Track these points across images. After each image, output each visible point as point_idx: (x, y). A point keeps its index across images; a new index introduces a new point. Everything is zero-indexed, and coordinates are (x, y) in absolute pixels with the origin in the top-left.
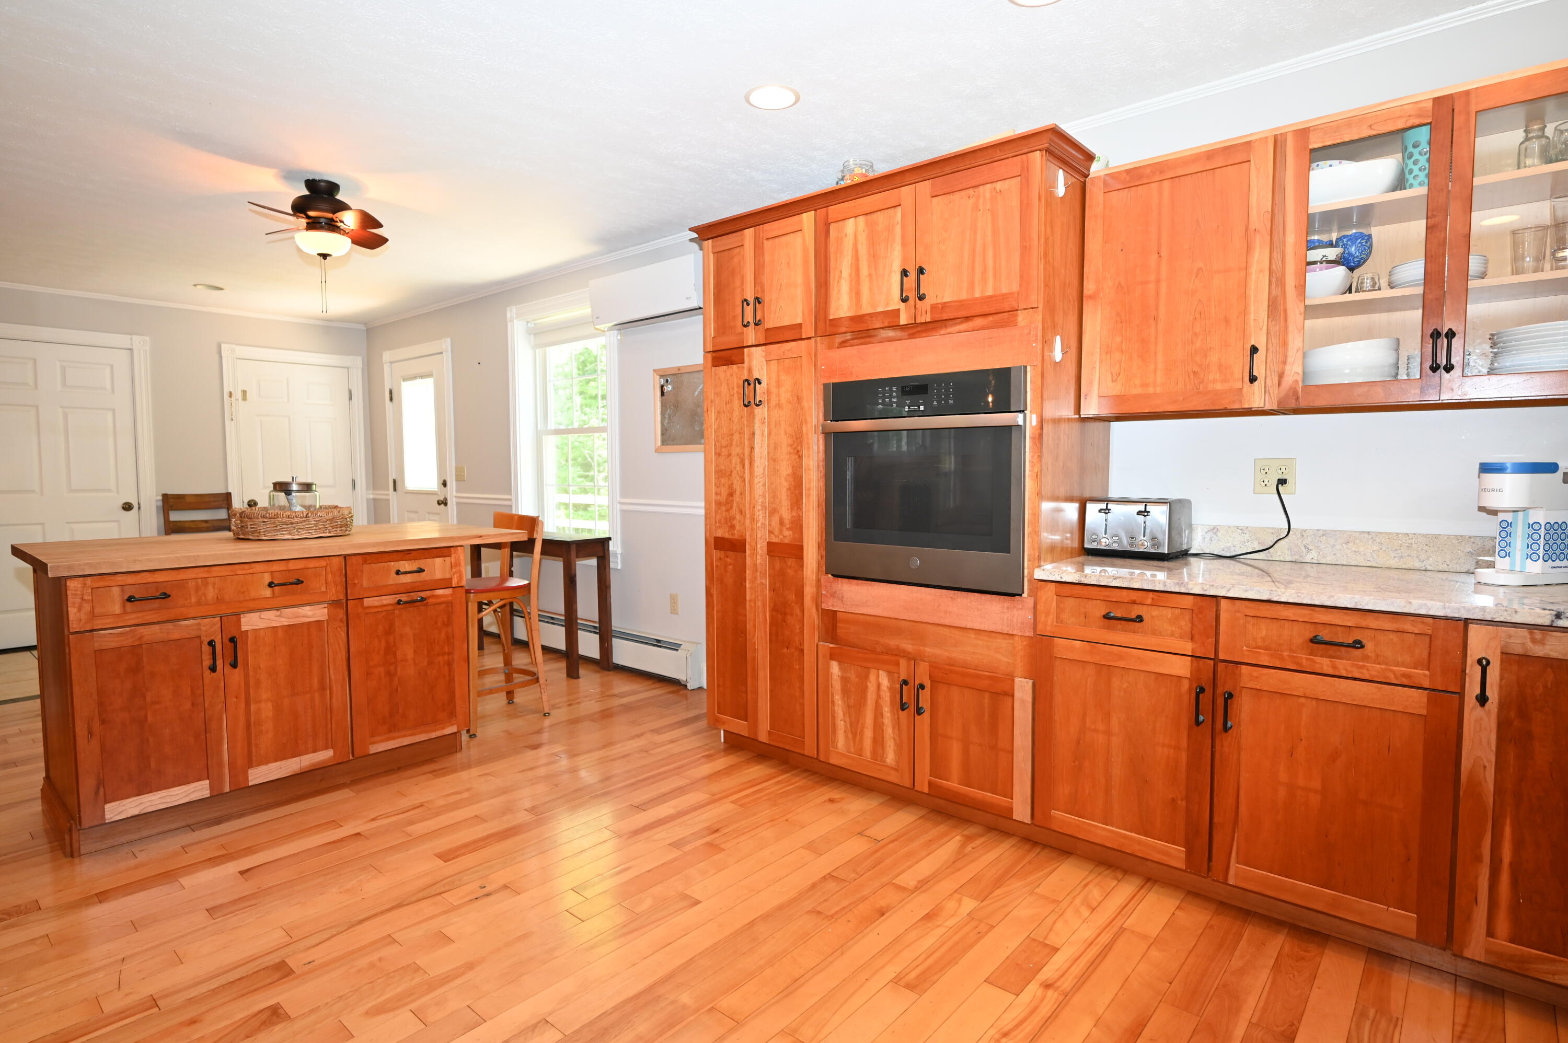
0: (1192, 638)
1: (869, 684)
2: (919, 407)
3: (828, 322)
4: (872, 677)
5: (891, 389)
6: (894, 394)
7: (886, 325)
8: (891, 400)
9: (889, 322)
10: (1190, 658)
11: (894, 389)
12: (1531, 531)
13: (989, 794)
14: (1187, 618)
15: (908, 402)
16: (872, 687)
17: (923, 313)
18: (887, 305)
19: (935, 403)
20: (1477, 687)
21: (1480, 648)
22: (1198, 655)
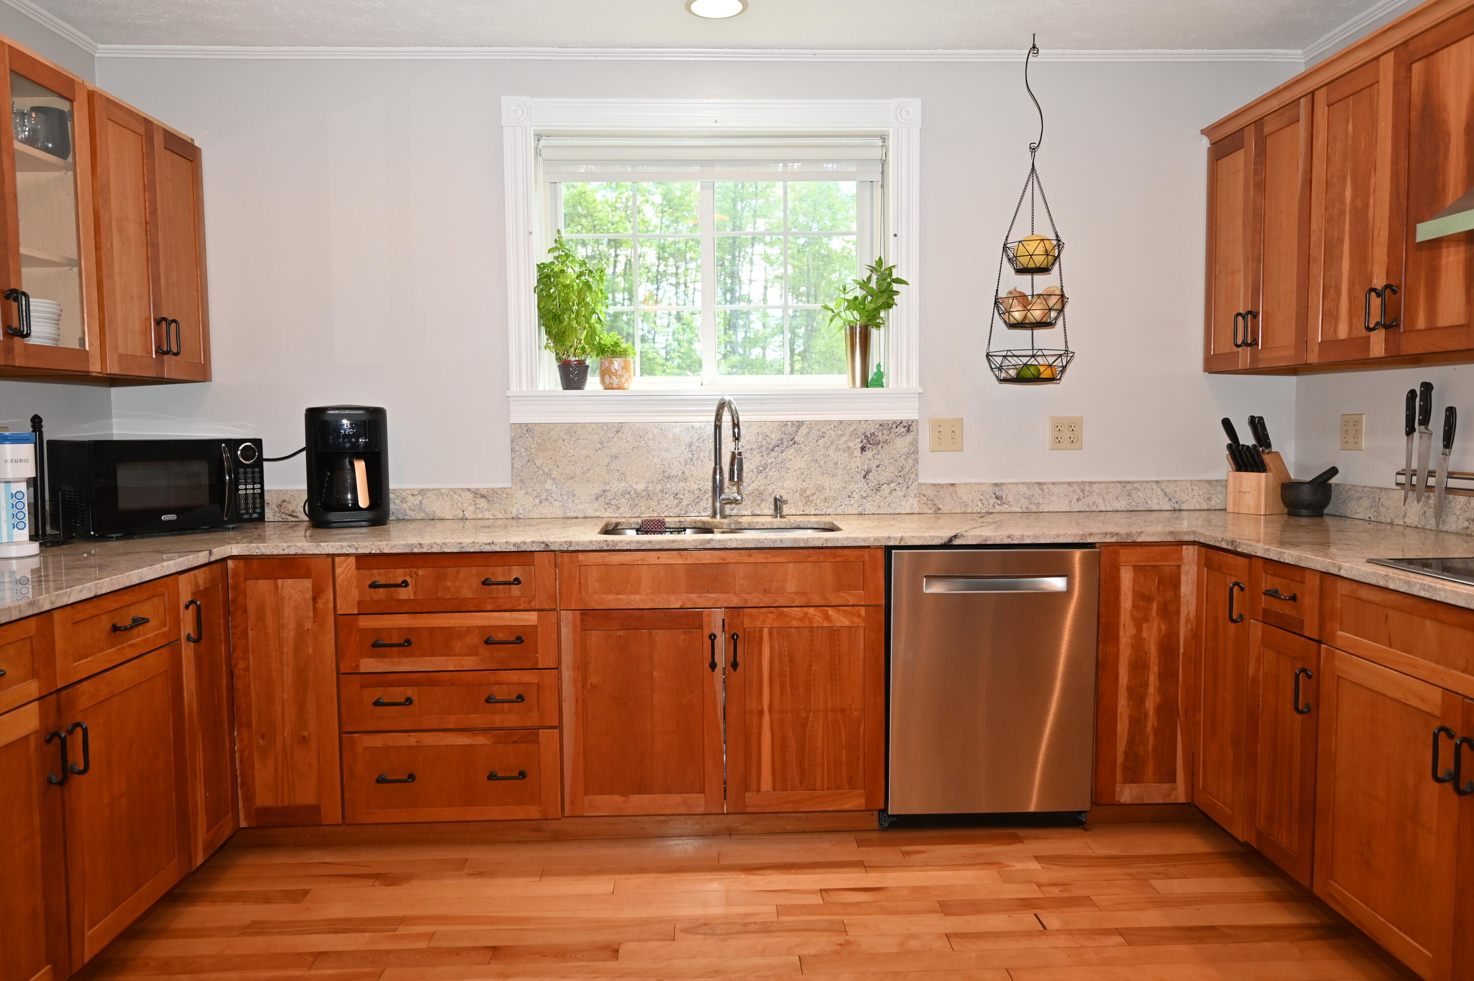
0: (36, 676)
10: (38, 702)
14: (30, 648)
20: (188, 627)
21: (185, 596)
22: (44, 694)
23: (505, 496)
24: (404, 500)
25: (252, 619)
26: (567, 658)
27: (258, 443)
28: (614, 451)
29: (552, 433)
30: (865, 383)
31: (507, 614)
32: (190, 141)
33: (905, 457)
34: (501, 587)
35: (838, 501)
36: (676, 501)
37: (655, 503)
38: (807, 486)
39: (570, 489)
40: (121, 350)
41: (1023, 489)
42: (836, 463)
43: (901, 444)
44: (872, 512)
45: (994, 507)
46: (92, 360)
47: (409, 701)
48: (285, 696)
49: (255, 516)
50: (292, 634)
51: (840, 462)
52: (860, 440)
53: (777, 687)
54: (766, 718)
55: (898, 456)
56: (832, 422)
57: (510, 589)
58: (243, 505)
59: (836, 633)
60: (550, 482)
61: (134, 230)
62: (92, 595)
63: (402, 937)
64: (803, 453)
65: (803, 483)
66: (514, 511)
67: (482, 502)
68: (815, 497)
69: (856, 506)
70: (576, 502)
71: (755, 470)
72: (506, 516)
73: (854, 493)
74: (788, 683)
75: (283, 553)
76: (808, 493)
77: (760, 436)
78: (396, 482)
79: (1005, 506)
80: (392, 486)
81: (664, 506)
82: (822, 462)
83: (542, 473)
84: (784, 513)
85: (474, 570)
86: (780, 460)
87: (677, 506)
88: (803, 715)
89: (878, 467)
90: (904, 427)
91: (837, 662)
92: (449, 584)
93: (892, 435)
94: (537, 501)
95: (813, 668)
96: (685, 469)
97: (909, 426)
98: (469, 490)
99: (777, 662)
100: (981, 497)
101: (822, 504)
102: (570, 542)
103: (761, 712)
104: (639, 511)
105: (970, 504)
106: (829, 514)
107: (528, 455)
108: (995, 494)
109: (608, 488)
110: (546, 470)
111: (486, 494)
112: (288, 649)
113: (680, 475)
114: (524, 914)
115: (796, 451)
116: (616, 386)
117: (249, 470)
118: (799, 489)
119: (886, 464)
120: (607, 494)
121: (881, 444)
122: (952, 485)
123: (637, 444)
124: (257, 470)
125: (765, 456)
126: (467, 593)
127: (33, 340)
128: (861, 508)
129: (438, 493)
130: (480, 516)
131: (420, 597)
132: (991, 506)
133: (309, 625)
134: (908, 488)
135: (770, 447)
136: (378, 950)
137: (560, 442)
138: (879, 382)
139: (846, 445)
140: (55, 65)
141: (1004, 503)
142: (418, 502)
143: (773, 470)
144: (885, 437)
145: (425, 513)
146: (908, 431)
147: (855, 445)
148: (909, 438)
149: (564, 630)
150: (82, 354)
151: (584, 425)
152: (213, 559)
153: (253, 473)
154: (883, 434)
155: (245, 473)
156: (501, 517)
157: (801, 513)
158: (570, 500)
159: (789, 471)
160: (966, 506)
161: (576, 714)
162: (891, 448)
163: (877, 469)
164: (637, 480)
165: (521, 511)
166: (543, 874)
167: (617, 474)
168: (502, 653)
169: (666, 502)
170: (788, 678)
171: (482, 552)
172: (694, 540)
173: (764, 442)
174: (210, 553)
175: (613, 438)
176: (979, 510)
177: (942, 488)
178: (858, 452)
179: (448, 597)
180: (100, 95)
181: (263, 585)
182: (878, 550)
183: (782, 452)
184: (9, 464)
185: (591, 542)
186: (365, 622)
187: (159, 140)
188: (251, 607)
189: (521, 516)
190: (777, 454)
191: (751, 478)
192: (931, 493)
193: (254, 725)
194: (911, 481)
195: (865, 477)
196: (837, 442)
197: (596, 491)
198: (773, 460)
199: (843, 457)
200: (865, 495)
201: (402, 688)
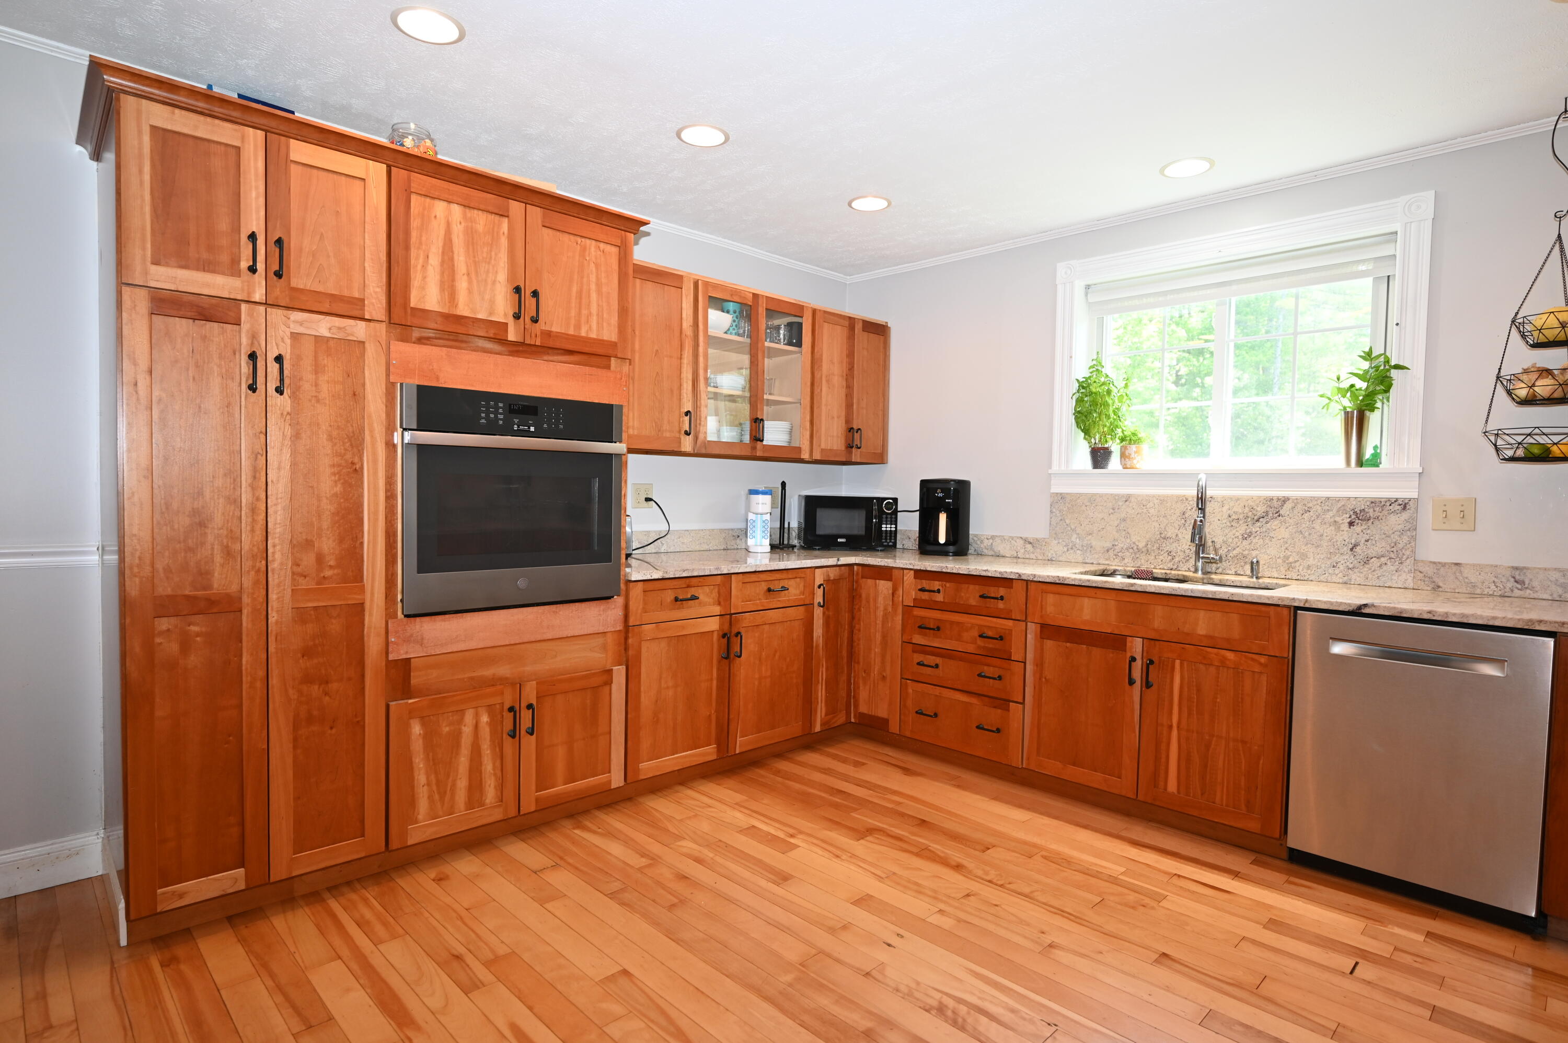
0: (719, 604)
1: (463, 728)
2: (529, 428)
3: (409, 311)
4: (469, 717)
5: (496, 404)
6: (501, 411)
7: (492, 335)
8: (496, 416)
9: (495, 334)
10: (718, 617)
11: (501, 405)
12: (764, 524)
13: (592, 779)
14: (716, 590)
15: (516, 421)
16: (467, 730)
17: (533, 335)
18: (491, 314)
19: (545, 426)
20: (819, 599)
21: (819, 580)
22: (722, 614)
23: (1044, 544)
24: (982, 542)
25: (864, 602)
26: (1030, 656)
27: (895, 500)
28: (1123, 515)
29: (1079, 501)
30: (1360, 463)
31: (995, 620)
32: (884, 324)
33: (1399, 533)
34: (992, 600)
35: (1322, 570)
36: (1170, 557)
37: (1153, 558)
38: (1290, 553)
39: (1089, 542)
40: (823, 446)
41: (1555, 576)
42: (1322, 535)
43: (1396, 521)
44: (1359, 583)
45: (1512, 591)
46: (803, 452)
47: (937, 666)
48: (876, 650)
49: (891, 544)
50: (882, 613)
51: (1325, 534)
52: (1348, 516)
53: (1185, 709)
54: (1175, 733)
55: (1391, 532)
56: (1319, 498)
57: (998, 602)
58: (884, 537)
59: (1241, 675)
60: (1075, 536)
61: (838, 381)
62: (753, 570)
63: (884, 799)
64: (1287, 525)
65: (1286, 551)
66: (1049, 555)
67: (1029, 547)
68: (1297, 564)
69: (1340, 575)
70: (1093, 552)
71: (1240, 537)
72: (1044, 558)
73: (1339, 564)
74: (1195, 709)
75: (878, 564)
76: (1291, 560)
77: (1247, 508)
78: (976, 528)
79: (1528, 591)
80: (970, 532)
81: (1159, 561)
82: (1307, 533)
83: (1069, 529)
84: (1259, 575)
85: (977, 587)
86: (1264, 530)
87: (1170, 561)
88: (1207, 738)
89: (1367, 541)
90: (1400, 505)
91: (1240, 700)
92: (963, 594)
93: (1385, 512)
94: (1065, 549)
95: (1218, 700)
96: (1179, 533)
97: (1405, 504)
98: (1021, 538)
99: (1186, 689)
100: (1494, 579)
101: (1305, 571)
102: (1035, 575)
103: (1171, 727)
104: (1139, 563)
105: (1480, 585)
106: (1312, 581)
107: (1061, 516)
108: (1514, 578)
109: (1117, 544)
110: (1073, 527)
111: (1032, 541)
112: (879, 622)
113: (1174, 537)
114: (959, 812)
115: (1281, 523)
116: (1129, 467)
117: (889, 516)
118: (1282, 556)
119: (1376, 539)
120: (1116, 547)
121: (1372, 520)
122: (1457, 564)
123: (1140, 511)
124: (893, 516)
125: (1250, 526)
126: (973, 602)
127: (765, 443)
128: (1346, 578)
129: (1003, 539)
130: (1027, 556)
131: (946, 601)
132: (1507, 589)
133: (890, 609)
134: (1401, 563)
135: (1256, 518)
136: (868, 800)
137: (1084, 508)
138: (1375, 461)
139: (1332, 520)
140: (795, 300)
141: (1527, 588)
142: (989, 544)
143: (1257, 538)
144: (1377, 514)
145: (994, 551)
146: (1405, 508)
147: (1343, 520)
148: (1405, 515)
149: (1029, 636)
150: (799, 449)
151: (1101, 496)
152: (840, 563)
153: (891, 518)
154: (1374, 511)
155: (887, 518)
156: (1041, 558)
157: (1283, 577)
158: (1088, 550)
159: (1273, 540)
160: (1474, 586)
161: (1034, 696)
162: (1384, 524)
163: (1366, 543)
164: (1139, 538)
165: (1054, 555)
166: (995, 799)
167: (1124, 533)
168: (990, 644)
169: (1161, 557)
170: (1195, 704)
171: (980, 576)
172: (1121, 583)
173: (1250, 514)
174: (838, 560)
175: (1122, 505)
176: (1491, 593)
177: (1443, 566)
178: (1345, 527)
179: (962, 603)
180: (820, 310)
181: (870, 582)
182: (1285, 609)
183: (1267, 522)
184: (760, 505)
185: (1048, 576)
186: (918, 612)
187: (858, 327)
188: (864, 596)
189: (1054, 559)
190: (1262, 524)
191: (1237, 543)
192: (1429, 570)
193: (861, 664)
194: (1405, 557)
195: (1352, 550)
196: (1323, 516)
197: (1108, 545)
198: (1258, 529)
199: (1330, 531)
200: (1351, 566)
201: (934, 657)
